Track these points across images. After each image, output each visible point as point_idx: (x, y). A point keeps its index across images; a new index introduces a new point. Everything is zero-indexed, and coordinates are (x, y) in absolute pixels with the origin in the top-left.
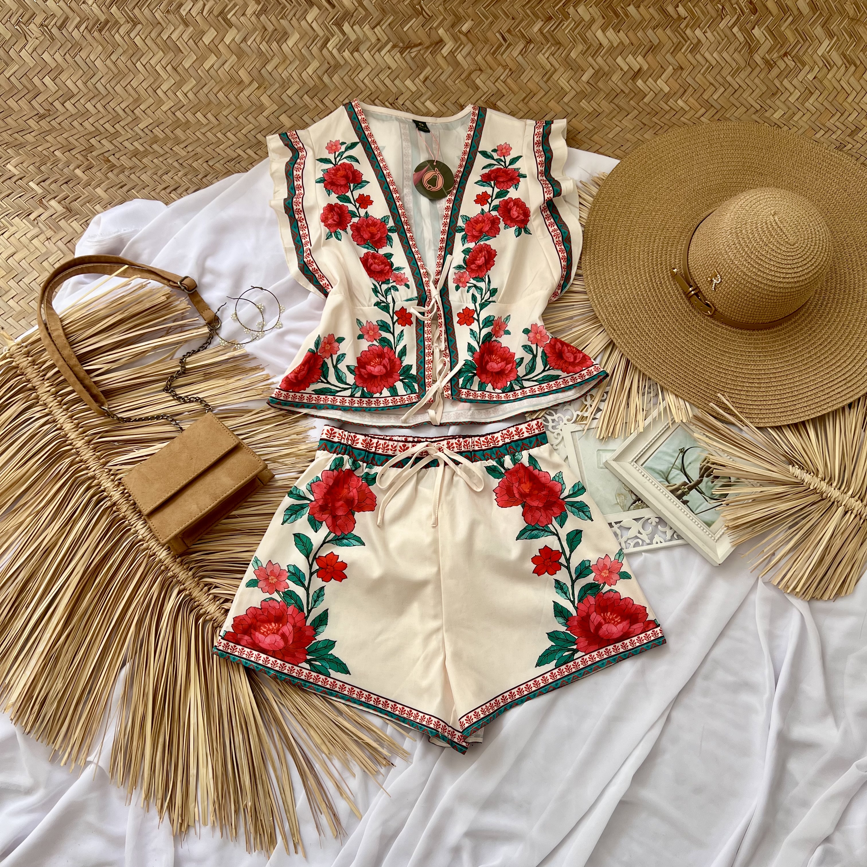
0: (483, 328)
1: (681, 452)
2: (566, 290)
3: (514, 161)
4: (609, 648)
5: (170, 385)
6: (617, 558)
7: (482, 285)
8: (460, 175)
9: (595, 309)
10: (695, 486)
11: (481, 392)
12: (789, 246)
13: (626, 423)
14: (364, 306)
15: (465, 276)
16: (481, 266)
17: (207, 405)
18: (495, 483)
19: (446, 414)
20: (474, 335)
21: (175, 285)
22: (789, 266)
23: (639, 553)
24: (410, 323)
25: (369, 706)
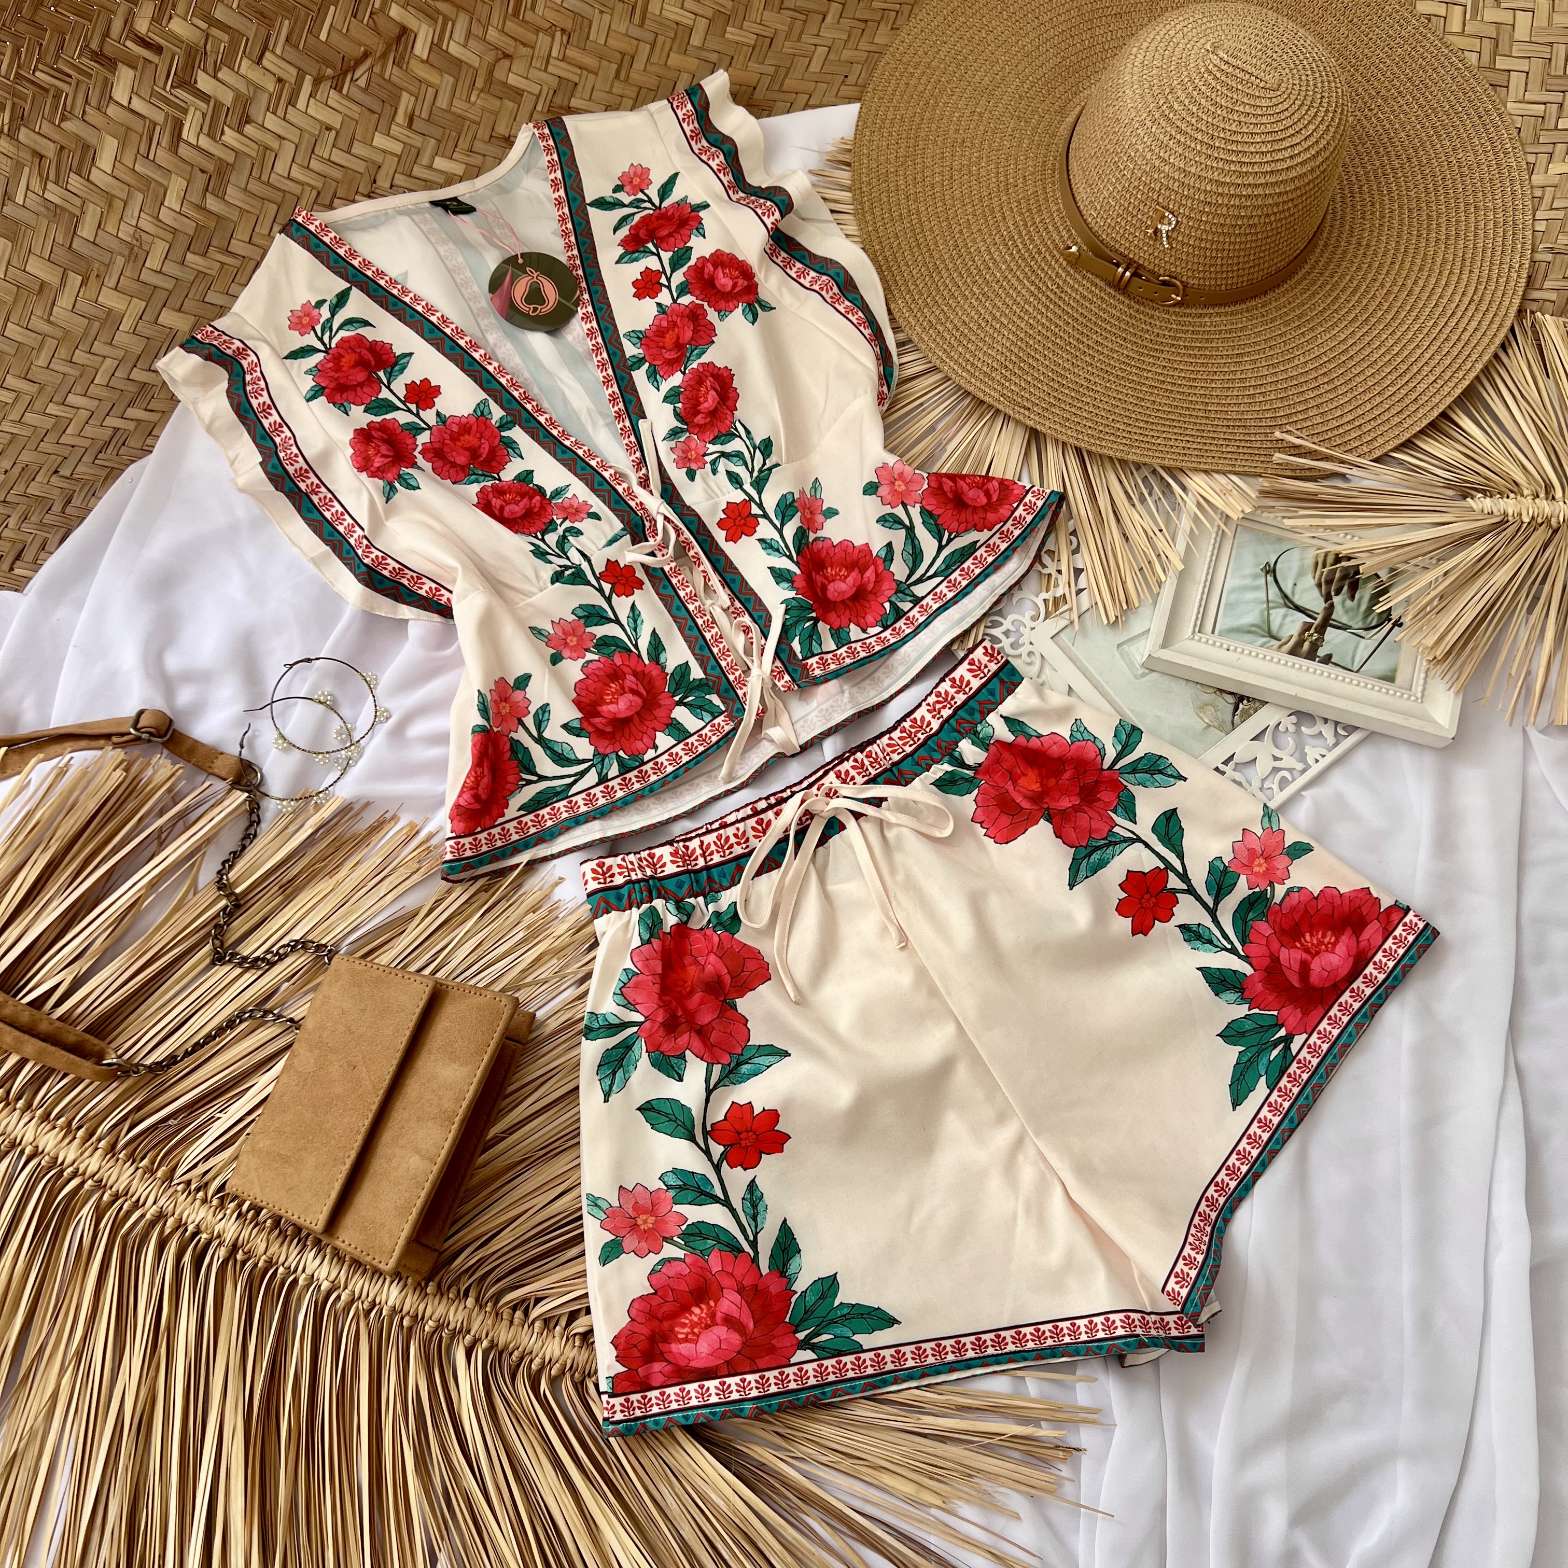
0: (782, 525)
1: (1267, 572)
2: (895, 381)
3: (666, 189)
4: (1342, 999)
5: (221, 947)
6: (1267, 825)
7: (736, 445)
8: (578, 262)
9: (971, 389)
10: (1327, 622)
11: (845, 648)
12: (1272, 94)
13: (1141, 569)
14: (529, 595)
15: (693, 446)
16: (716, 409)
17: (319, 947)
18: (968, 803)
19: (801, 723)
20: (771, 547)
21: (126, 738)
22: (1291, 131)
23: (1297, 796)
24: (640, 584)
25: (968, 1364)
